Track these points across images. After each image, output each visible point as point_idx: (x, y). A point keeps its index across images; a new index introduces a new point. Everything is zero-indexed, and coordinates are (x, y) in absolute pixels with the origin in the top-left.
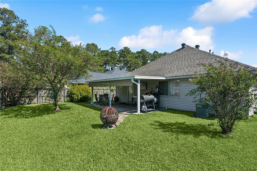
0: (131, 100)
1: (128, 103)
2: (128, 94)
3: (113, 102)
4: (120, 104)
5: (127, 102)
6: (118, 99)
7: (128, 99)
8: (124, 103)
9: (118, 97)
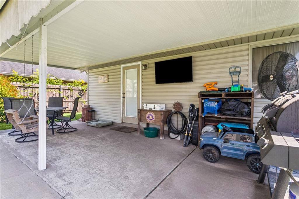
0: (136, 115)
1: (123, 122)
2: (124, 98)
3: (81, 119)
4: (96, 127)
5: (120, 122)
6: (94, 111)
7: (123, 113)
8: (110, 126)
9: (92, 109)
